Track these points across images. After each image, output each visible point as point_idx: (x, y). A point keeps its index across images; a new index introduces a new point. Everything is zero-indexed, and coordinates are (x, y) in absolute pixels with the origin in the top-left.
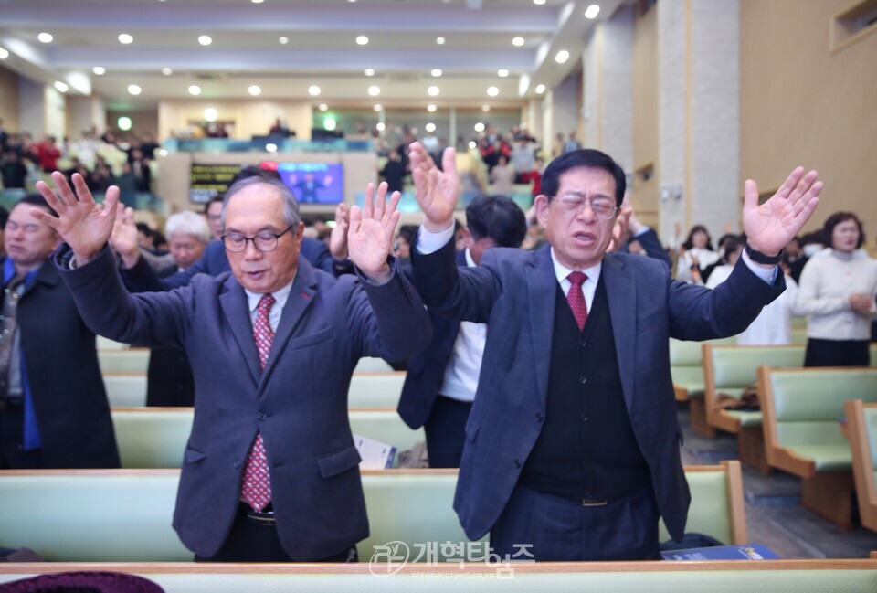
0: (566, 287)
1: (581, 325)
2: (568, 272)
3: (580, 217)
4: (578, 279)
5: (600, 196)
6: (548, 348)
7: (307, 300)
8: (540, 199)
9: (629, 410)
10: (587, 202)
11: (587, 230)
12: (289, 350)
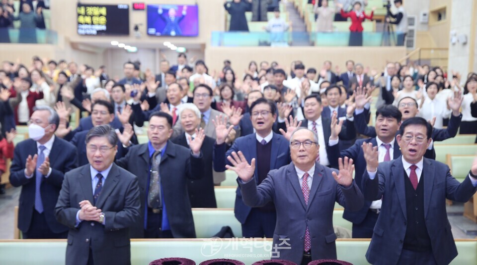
0: (408, 172)
1: (415, 187)
2: (410, 165)
3: (411, 143)
4: (413, 168)
5: (419, 134)
6: (404, 198)
7: (321, 177)
8: (398, 137)
9: (425, 217)
10: (414, 137)
11: (413, 148)
12: (317, 197)
